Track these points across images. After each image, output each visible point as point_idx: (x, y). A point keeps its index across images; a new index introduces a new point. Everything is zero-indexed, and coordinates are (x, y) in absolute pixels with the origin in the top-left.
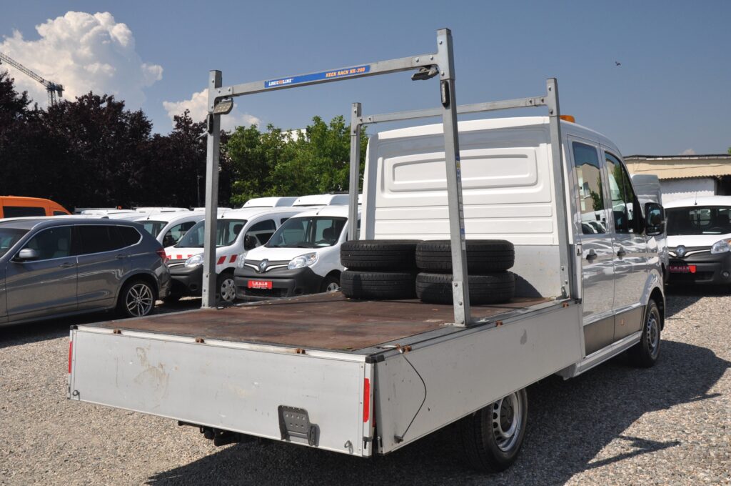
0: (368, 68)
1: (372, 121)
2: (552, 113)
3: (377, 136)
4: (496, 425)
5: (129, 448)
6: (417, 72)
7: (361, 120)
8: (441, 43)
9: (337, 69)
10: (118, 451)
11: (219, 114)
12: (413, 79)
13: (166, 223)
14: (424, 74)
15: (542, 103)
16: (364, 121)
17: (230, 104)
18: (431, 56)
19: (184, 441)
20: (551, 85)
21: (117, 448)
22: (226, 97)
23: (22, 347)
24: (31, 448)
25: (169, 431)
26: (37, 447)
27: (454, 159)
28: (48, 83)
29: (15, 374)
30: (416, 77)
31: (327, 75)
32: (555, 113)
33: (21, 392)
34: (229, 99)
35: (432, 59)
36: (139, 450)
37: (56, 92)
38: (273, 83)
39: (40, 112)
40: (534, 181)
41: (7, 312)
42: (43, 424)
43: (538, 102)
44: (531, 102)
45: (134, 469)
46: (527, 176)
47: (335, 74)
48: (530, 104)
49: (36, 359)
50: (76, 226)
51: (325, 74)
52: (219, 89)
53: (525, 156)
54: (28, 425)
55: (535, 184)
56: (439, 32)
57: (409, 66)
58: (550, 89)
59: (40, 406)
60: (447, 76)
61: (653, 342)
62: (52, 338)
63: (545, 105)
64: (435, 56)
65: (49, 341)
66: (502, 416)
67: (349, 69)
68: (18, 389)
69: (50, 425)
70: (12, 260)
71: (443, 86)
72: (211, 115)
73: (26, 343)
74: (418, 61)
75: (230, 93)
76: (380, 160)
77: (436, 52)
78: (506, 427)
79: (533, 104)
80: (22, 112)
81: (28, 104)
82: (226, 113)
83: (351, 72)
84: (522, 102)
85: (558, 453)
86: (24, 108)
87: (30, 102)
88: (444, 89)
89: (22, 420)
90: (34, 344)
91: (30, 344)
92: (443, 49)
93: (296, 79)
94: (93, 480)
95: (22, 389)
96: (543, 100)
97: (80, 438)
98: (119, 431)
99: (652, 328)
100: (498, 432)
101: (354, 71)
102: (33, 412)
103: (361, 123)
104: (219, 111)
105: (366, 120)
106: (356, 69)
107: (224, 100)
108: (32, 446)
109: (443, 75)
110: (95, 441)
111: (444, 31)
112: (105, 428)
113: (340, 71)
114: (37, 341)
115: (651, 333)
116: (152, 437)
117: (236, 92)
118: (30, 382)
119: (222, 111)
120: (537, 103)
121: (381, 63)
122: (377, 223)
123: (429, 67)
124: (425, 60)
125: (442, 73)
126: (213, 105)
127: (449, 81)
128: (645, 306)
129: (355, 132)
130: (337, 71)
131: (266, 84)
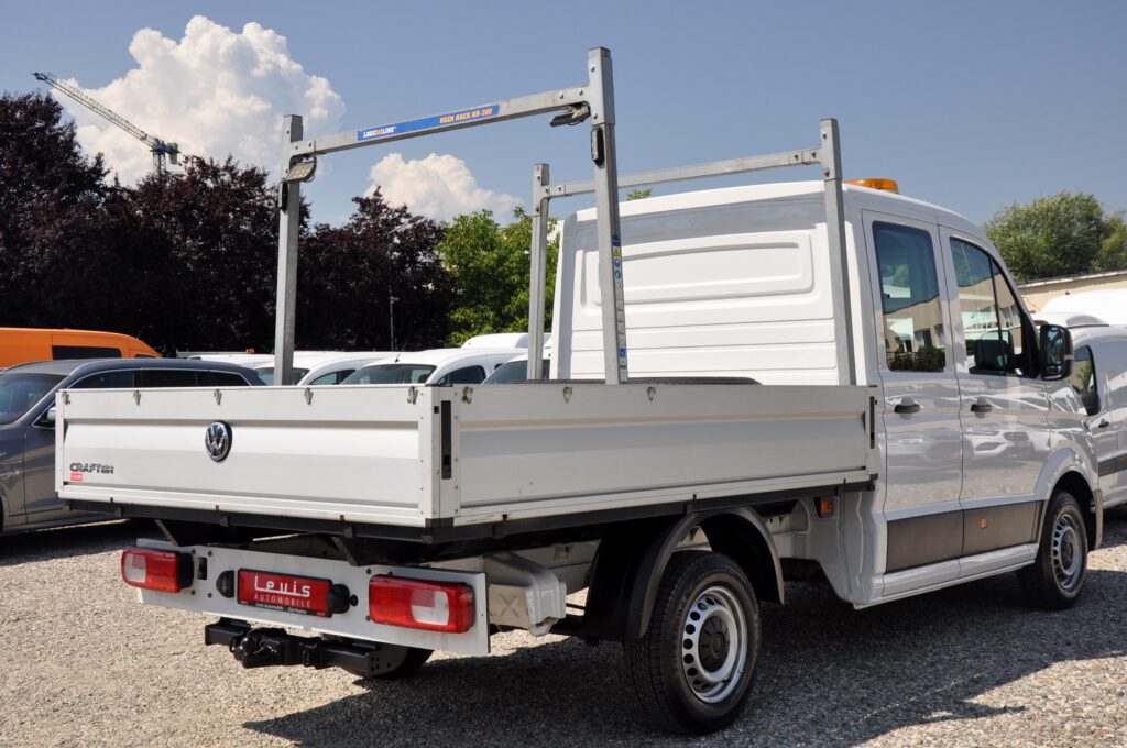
0: (496, 109)
1: (563, 192)
2: (827, 174)
3: (575, 216)
4: (689, 659)
5: (156, 697)
6: (561, 113)
7: (547, 191)
8: (593, 70)
9: (454, 111)
10: (140, 699)
11: (297, 181)
12: (553, 124)
13: (307, 371)
14: (570, 115)
15: (813, 159)
16: (552, 193)
17: (312, 165)
18: (580, 90)
19: (243, 687)
20: (827, 129)
21: (138, 696)
22: (307, 156)
23: (43, 564)
24: (10, 695)
25: (225, 676)
26: (21, 693)
27: (610, 244)
28: (153, 141)
29: (20, 601)
30: (557, 122)
31: (442, 121)
32: (832, 175)
33: (21, 623)
34: (311, 159)
35: (581, 94)
36: (171, 700)
37: (167, 155)
38: (369, 134)
39: (124, 190)
40: (808, 285)
41: (25, 507)
42: (41, 665)
43: (808, 157)
44: (796, 157)
45: (154, 721)
46: (798, 277)
47: (452, 118)
48: (795, 161)
49: (60, 581)
50: (143, 371)
51: (438, 118)
52: (296, 144)
53: (794, 246)
54: (17, 666)
55: (810, 290)
56: (590, 53)
57: (551, 105)
58: (825, 136)
59: (43, 643)
60: (601, 119)
61: (1067, 566)
62: (96, 553)
63: (818, 162)
64: (584, 89)
65: (90, 557)
66: (702, 646)
67: (471, 111)
68: (18, 620)
69: (51, 666)
70: (36, 424)
71: (595, 133)
72: (285, 184)
73: (52, 558)
74: (562, 97)
75: (311, 150)
76: (579, 254)
77: (586, 83)
78: (713, 664)
79: (800, 160)
80: (96, 188)
81: (104, 175)
82: (305, 179)
83: (474, 115)
84: (784, 158)
85: (811, 716)
86: (98, 183)
87: (108, 172)
88: (595, 139)
89: (10, 660)
90: (65, 560)
91: (59, 560)
92: (596, 79)
93: (399, 127)
94: (86, 734)
95: (24, 619)
96: (814, 155)
97: (89, 683)
98: (150, 675)
99: (1064, 542)
100: (693, 672)
101: (478, 113)
102: (30, 650)
103: (547, 195)
104: (295, 177)
105: (554, 191)
106: (481, 110)
107: (304, 160)
108: (13, 692)
109: (596, 117)
110: (111, 687)
111: (598, 51)
112: (131, 671)
113: (459, 113)
114: (71, 556)
115: (1063, 549)
116: (197, 683)
117: (319, 148)
118: (39, 612)
119: (300, 176)
120: (806, 160)
121: (513, 102)
122: (574, 355)
123: (578, 105)
124: (572, 96)
125: (593, 114)
126: (288, 167)
127: (603, 126)
128: (1042, 502)
129: (538, 210)
130: (455, 115)
131: (360, 135)
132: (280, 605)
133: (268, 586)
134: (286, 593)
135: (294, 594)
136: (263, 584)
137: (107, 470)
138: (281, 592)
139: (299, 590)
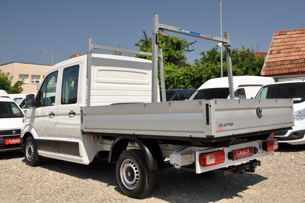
38: (183, 31)
52: (160, 24)
55: (149, 84)
93: (191, 32)
106: (209, 36)
132: (243, 157)
133: (240, 153)
134: (244, 153)
135: (246, 152)
136: (239, 153)
137: (231, 124)
138: (243, 153)
139: (247, 151)
